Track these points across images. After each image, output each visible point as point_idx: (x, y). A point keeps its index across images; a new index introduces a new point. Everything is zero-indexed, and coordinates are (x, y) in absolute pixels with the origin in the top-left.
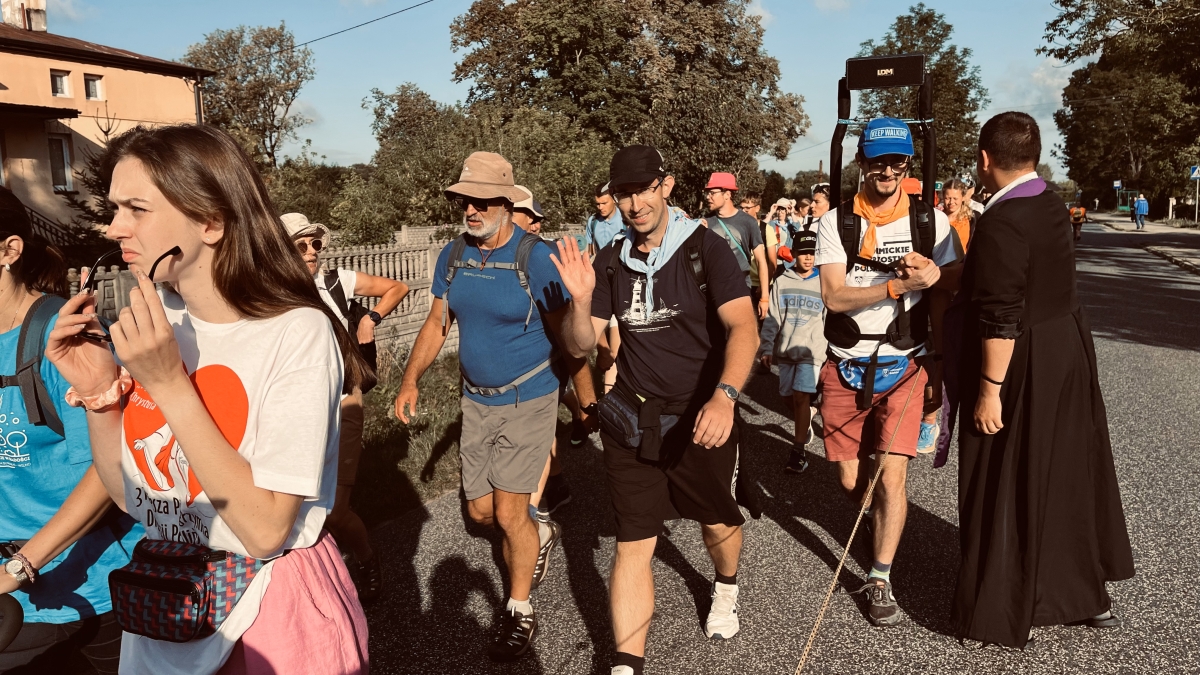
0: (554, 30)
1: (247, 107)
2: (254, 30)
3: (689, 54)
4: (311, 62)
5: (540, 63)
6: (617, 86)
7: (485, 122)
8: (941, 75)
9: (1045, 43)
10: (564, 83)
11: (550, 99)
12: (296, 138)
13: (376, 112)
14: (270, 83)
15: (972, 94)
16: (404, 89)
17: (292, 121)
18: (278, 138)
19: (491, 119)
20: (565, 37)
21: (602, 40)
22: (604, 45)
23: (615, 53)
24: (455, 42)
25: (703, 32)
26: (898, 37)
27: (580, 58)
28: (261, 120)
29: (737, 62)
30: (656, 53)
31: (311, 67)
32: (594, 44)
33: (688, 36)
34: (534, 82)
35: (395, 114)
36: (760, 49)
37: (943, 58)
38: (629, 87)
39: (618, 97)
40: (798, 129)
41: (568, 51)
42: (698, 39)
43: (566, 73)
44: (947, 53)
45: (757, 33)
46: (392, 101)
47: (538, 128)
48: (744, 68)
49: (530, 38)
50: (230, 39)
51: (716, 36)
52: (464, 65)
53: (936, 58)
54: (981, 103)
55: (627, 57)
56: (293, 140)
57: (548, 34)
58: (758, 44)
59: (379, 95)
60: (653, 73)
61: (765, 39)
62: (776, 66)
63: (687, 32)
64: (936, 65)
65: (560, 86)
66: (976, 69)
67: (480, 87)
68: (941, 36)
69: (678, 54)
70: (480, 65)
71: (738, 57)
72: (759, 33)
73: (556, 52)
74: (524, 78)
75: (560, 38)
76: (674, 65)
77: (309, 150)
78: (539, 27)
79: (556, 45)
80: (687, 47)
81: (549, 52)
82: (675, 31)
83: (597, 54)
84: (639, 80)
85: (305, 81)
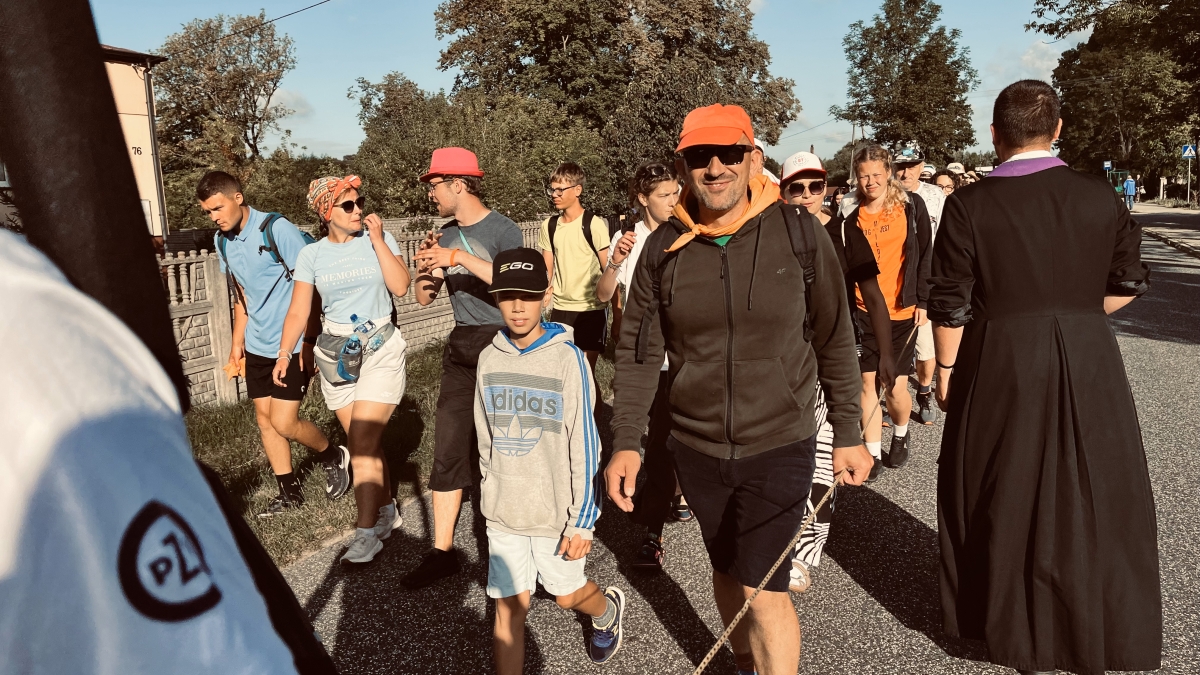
0: (540, 16)
1: (228, 97)
2: (233, 19)
3: (677, 39)
4: (292, 51)
5: (526, 50)
6: (605, 72)
7: (469, 109)
8: (930, 56)
9: (1034, 18)
10: (551, 70)
11: (537, 86)
12: (278, 129)
13: (362, 102)
14: (252, 73)
15: (962, 75)
16: (391, 78)
17: (273, 111)
18: (260, 130)
19: (474, 107)
20: (551, 22)
21: (588, 25)
22: (591, 30)
23: (602, 39)
24: (440, 30)
25: (691, 17)
26: (887, 18)
27: (567, 44)
28: (242, 111)
29: (726, 47)
30: (645, 38)
31: (292, 56)
32: (580, 30)
33: (676, 20)
34: (521, 69)
35: (382, 104)
36: (750, 33)
37: (932, 39)
38: (617, 73)
39: (607, 83)
40: (788, 114)
41: (554, 37)
42: (687, 23)
43: (552, 60)
44: (936, 34)
45: (746, 17)
46: (379, 90)
47: (523, 116)
48: (734, 52)
49: (516, 24)
50: (208, 28)
51: (704, 20)
52: (449, 52)
53: (925, 39)
54: (970, 84)
55: (615, 43)
56: (275, 131)
57: (534, 20)
58: (747, 28)
59: (365, 84)
60: (642, 58)
61: (754, 23)
62: (766, 50)
63: (675, 17)
64: (925, 46)
65: (547, 73)
66: (966, 50)
67: (466, 75)
68: (930, 17)
69: (667, 40)
70: (466, 53)
71: (728, 42)
72: (749, 17)
73: (542, 38)
74: (510, 65)
75: (546, 24)
76: (662, 51)
77: (289, 141)
78: (524, 13)
79: (541, 31)
80: (676, 32)
81: (535, 38)
82: (663, 15)
83: (584, 40)
84: (627, 65)
85: (286, 71)
